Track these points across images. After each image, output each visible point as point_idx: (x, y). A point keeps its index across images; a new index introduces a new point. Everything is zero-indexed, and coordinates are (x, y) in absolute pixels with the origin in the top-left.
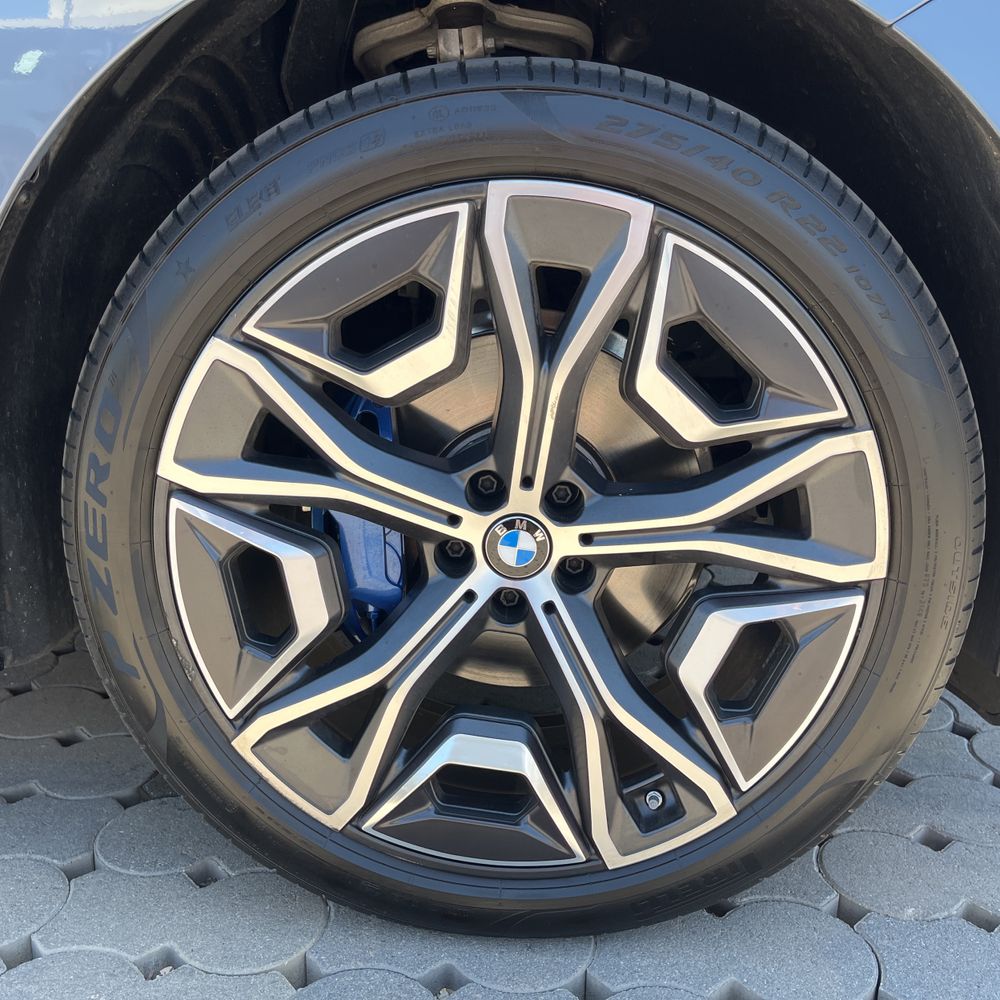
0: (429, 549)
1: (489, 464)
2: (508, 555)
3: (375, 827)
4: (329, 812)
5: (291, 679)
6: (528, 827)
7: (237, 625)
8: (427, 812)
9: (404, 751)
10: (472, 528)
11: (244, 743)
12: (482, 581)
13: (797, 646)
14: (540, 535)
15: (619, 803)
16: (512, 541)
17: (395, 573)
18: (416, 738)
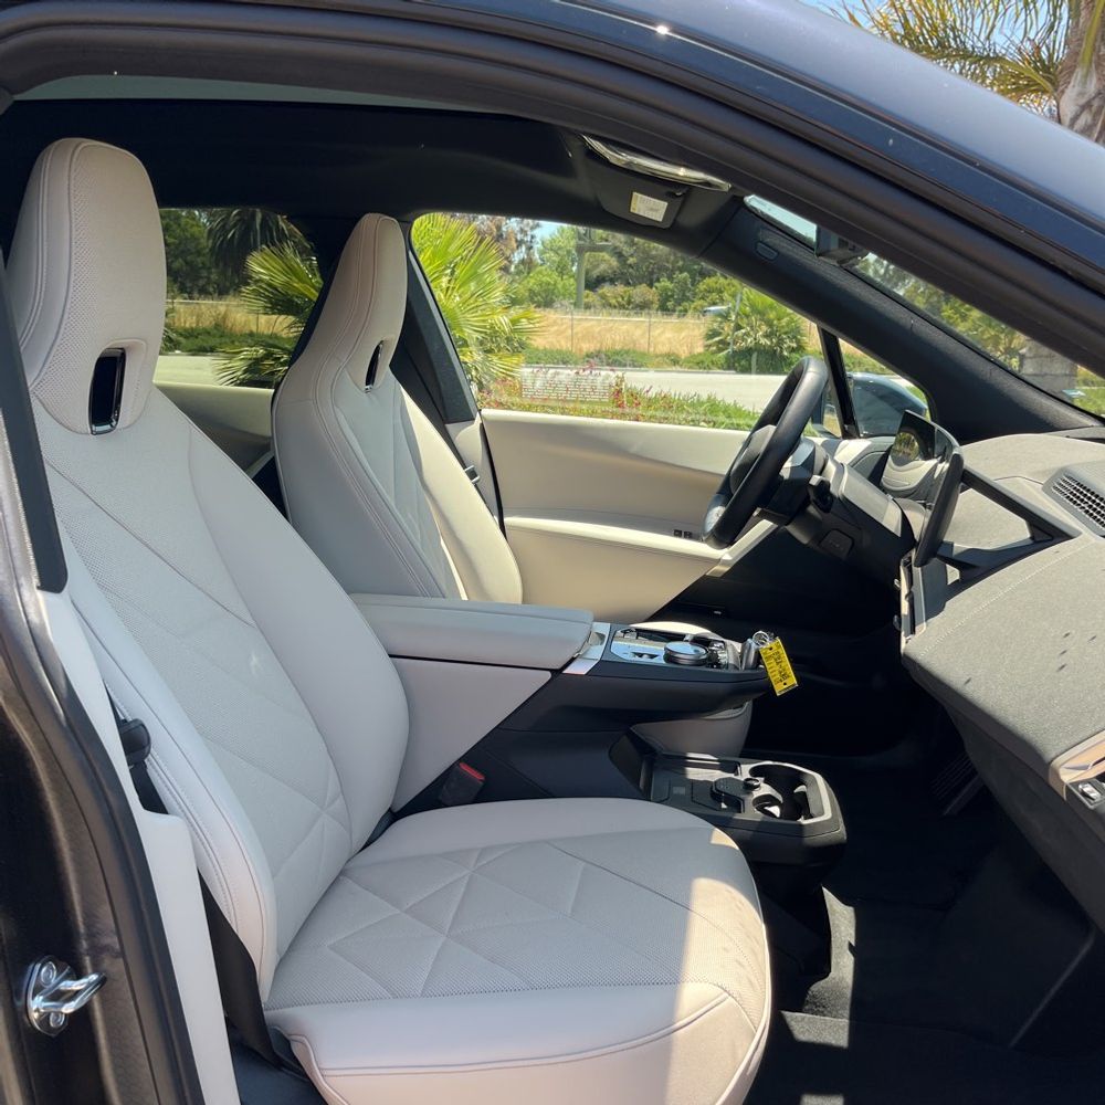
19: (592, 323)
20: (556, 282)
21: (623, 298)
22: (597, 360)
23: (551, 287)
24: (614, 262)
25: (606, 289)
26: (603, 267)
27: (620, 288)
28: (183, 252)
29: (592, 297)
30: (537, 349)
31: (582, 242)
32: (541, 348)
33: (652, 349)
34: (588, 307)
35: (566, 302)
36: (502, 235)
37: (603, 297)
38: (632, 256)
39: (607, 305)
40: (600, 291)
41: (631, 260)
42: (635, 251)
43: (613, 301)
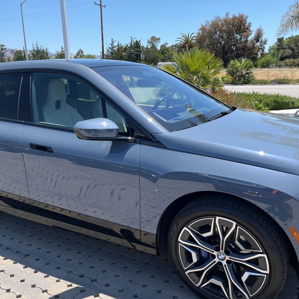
0: (210, 254)
1: (218, 246)
2: (220, 257)
3: (202, 287)
4: (196, 284)
5: (192, 266)
6: (221, 293)
7: (186, 259)
8: (208, 287)
9: (206, 279)
10: (215, 253)
11: (187, 273)
12: (217, 260)
13: (257, 279)
14: (224, 256)
15: (234, 293)
16: (220, 256)
17: (207, 255)
18: (207, 278)
19: (276, 71)
20: (271, 59)
21: (292, 63)
22: (274, 82)
23: (269, 61)
24: (291, 52)
25: (287, 60)
26: (287, 54)
27: (291, 60)
28: (169, 58)
29: (282, 63)
30: (257, 80)
31: (279, 47)
32: (258, 79)
33: (293, 79)
34: (280, 66)
35: (274, 65)
36: (254, 47)
37: (285, 63)
38: (296, 50)
39: (287, 65)
40: (284, 61)
41: (296, 51)
42: (298, 48)
43: (289, 64)
